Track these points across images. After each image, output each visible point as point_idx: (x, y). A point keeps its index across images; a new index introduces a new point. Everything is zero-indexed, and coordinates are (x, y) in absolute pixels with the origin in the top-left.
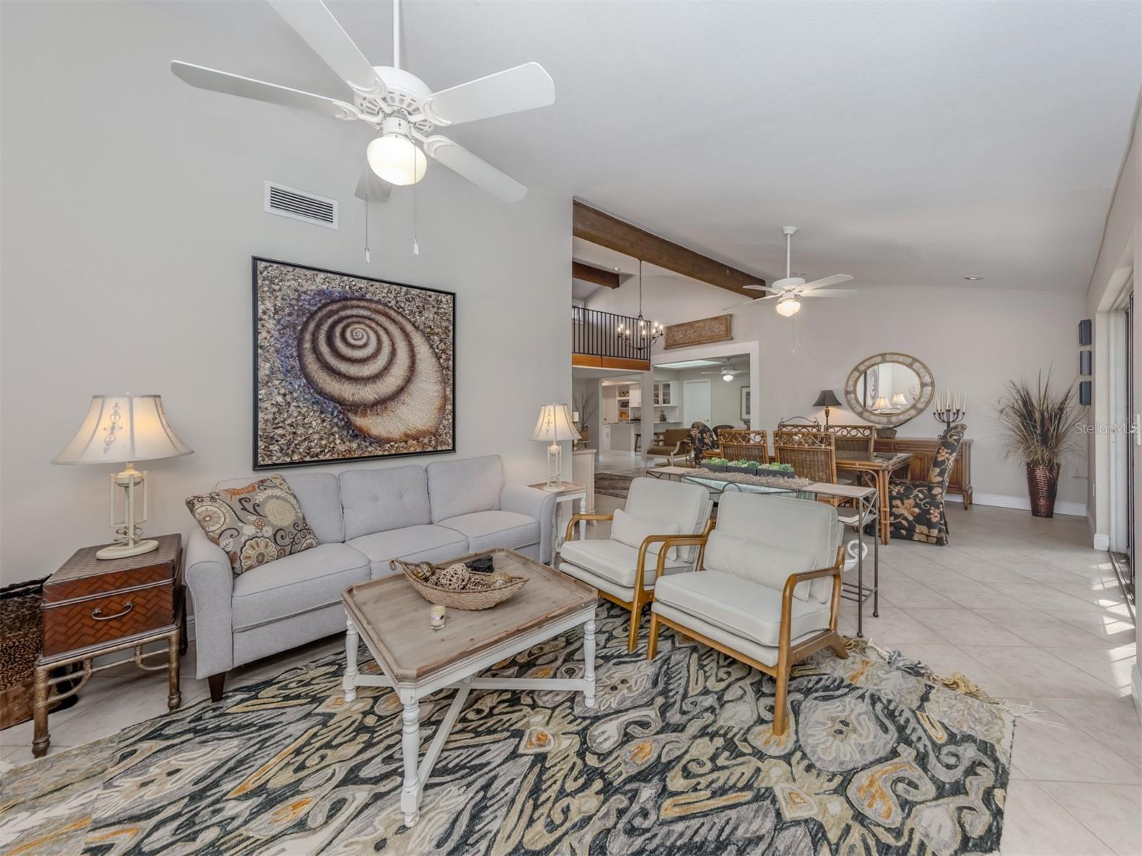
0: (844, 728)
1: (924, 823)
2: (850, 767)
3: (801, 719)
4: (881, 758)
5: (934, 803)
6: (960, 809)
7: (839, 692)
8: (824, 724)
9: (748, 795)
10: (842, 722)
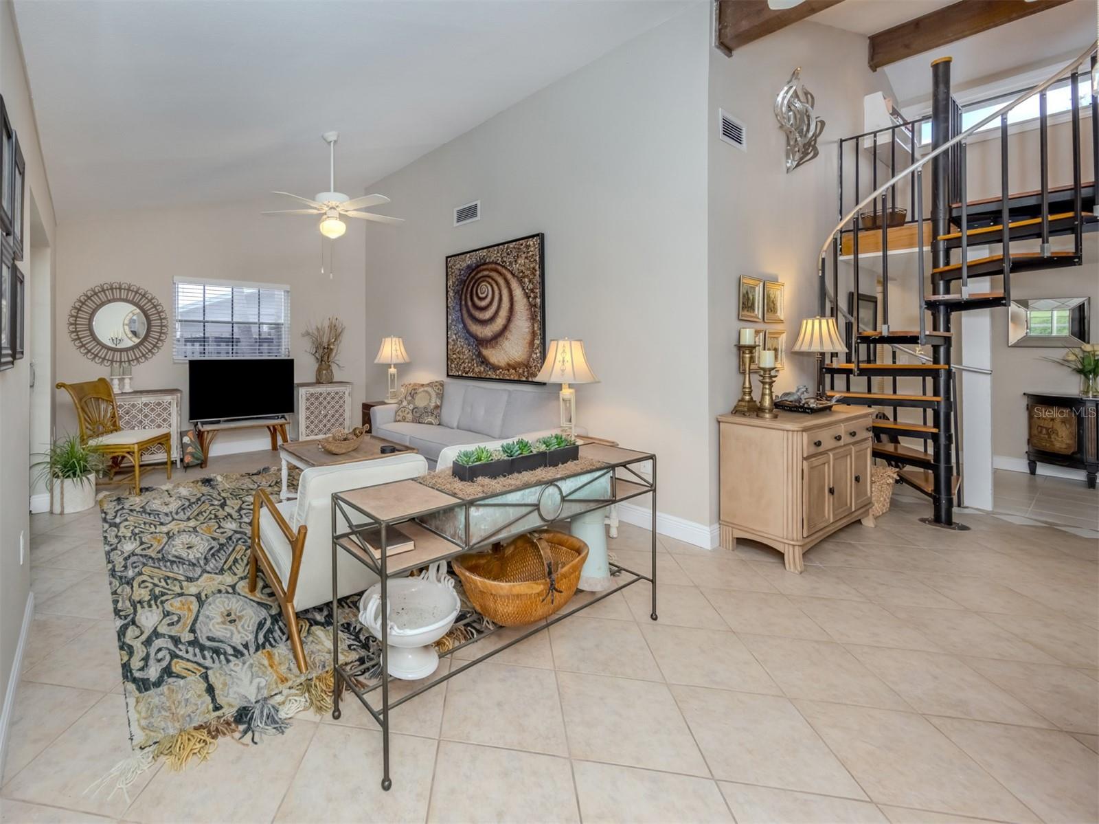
0: (229, 619)
1: (155, 614)
2: (205, 606)
3: (255, 604)
4: (196, 623)
5: (155, 626)
6: (142, 633)
7: (261, 636)
8: (240, 612)
9: (226, 567)
10: (235, 621)
